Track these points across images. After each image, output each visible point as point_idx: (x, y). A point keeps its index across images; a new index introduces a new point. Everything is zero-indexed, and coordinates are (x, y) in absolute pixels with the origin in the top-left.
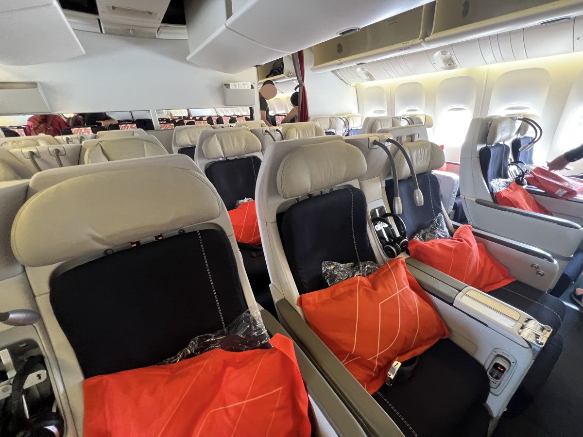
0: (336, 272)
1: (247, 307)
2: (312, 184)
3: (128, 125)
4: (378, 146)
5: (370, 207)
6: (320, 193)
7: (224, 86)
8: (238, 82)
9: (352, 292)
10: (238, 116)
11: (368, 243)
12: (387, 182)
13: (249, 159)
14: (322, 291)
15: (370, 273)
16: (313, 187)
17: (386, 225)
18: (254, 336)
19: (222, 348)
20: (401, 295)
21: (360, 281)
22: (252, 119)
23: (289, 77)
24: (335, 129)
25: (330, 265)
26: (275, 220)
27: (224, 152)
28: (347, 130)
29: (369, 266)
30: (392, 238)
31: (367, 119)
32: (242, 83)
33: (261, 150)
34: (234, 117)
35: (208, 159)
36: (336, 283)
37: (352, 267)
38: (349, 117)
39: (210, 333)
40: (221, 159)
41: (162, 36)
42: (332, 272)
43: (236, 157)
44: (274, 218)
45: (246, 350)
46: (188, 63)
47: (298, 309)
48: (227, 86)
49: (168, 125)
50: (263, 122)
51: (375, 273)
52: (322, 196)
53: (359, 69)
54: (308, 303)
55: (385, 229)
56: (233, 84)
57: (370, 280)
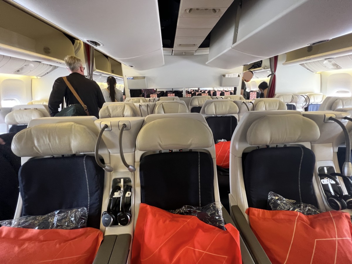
0: (279, 202)
1: (215, 201)
2: (271, 140)
3: (171, 94)
4: (333, 121)
5: (318, 164)
6: (276, 146)
7: (222, 76)
8: (231, 73)
9: (291, 222)
10: (226, 91)
11: (312, 190)
12: (339, 149)
13: (229, 117)
14: (265, 211)
15: (310, 214)
16: (271, 142)
17: (334, 182)
18: (216, 219)
19: (197, 217)
20: (341, 242)
21: (299, 216)
22: (235, 93)
23: (265, 69)
24: (296, 103)
25: (275, 196)
26: (241, 156)
27: (216, 112)
28: (307, 104)
29: (310, 208)
30: (338, 194)
31: (328, 98)
32: (233, 74)
33: (238, 113)
34: (223, 91)
35: (207, 115)
36: (278, 210)
37: (294, 204)
38: (310, 95)
39: (193, 206)
40: (213, 116)
41: (196, 54)
42: (276, 201)
43: (222, 115)
44: (240, 155)
45: (210, 224)
46: (207, 65)
47: (246, 216)
48: (224, 76)
49: (188, 94)
50: (242, 96)
51: (316, 215)
52: (277, 148)
53: (326, 62)
54: (254, 215)
55: (332, 185)
56: (228, 75)
57: (310, 219)
